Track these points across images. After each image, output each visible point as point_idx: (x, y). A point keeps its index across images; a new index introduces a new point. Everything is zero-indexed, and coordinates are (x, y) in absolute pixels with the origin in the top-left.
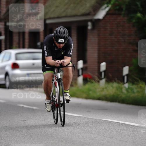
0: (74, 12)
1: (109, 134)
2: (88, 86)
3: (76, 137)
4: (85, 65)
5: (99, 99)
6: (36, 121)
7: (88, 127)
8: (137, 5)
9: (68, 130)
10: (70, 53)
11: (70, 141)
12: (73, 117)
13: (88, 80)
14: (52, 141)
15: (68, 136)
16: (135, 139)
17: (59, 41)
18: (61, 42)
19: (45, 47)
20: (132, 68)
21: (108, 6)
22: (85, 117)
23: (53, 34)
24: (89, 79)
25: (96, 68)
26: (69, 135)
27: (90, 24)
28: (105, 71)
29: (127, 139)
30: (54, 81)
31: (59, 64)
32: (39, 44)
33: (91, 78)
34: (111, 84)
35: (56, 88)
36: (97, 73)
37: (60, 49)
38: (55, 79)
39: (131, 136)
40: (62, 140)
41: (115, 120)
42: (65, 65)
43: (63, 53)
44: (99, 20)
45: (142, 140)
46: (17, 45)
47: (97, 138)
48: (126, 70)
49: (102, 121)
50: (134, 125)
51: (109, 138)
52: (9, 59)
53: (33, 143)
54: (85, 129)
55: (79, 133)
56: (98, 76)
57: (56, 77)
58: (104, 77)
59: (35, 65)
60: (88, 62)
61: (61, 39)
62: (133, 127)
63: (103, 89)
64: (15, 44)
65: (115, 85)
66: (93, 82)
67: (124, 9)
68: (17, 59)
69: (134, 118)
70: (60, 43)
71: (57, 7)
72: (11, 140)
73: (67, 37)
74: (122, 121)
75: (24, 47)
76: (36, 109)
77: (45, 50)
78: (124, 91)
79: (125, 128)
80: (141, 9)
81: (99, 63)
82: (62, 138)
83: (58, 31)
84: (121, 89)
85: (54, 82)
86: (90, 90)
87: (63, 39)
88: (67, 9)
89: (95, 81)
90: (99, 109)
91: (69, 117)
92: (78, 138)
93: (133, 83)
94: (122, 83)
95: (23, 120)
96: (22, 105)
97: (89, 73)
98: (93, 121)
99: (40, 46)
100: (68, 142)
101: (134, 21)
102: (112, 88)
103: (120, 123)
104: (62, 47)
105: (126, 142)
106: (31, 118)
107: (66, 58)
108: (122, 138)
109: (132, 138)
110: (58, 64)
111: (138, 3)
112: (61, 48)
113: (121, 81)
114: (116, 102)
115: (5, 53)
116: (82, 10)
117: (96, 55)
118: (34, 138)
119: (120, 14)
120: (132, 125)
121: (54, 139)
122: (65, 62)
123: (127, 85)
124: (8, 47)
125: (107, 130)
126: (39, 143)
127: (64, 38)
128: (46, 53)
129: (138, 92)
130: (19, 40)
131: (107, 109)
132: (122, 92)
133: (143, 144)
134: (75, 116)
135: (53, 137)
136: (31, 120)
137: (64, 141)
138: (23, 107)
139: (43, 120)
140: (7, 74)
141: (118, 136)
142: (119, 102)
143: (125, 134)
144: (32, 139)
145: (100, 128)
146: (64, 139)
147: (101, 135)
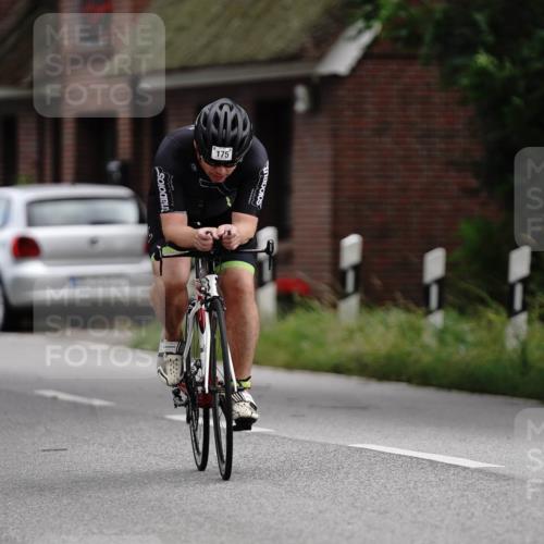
0: (244, 50)
1: (372, 498)
2: (295, 321)
3: (249, 509)
4: (286, 246)
5: (337, 369)
6: (104, 449)
7: (295, 474)
8: (474, 24)
11: (228, 524)
13: (297, 298)
14: (161, 526)
15: (220, 505)
16: (470, 519)
17: (214, 155)
18: (220, 158)
19: (161, 177)
20: (458, 254)
21: (368, 27)
22: (284, 435)
23: (192, 128)
24: (301, 295)
25: (326, 255)
26: (223, 502)
27: (301, 92)
28: (356, 268)
29: (439, 519)
30: (194, 305)
31: (211, 242)
32: (113, 166)
33: (308, 292)
34: (379, 315)
35: (203, 332)
36: (327, 276)
37: (219, 185)
38: (199, 298)
39: (452, 505)
40: (201, 520)
41: (393, 446)
42: (235, 247)
44: (335, 79)
45: (496, 522)
46: (33, 172)
47: (327, 515)
48: (435, 264)
49: (344, 449)
50: (466, 465)
51: (371, 514)
52: (4, 223)
53: (93, 533)
54: (285, 479)
55: (260, 495)
56: (332, 286)
57: (200, 290)
58: (356, 289)
59: (100, 246)
60: (296, 233)
61: (221, 149)
62: (463, 474)
63: (351, 332)
64: (25, 167)
65: (396, 316)
66: (313, 309)
67: (428, 37)
68: (31, 222)
69: (465, 440)
70: (218, 163)
71: (180, 29)
72: (11, 520)
74: (422, 451)
75: (57, 179)
76: (102, 408)
77: (161, 186)
78: (429, 339)
79: (432, 477)
80: (490, 39)
81: (337, 237)
82: (200, 514)
83: (212, 117)
84: (418, 331)
85: (194, 309)
86: (304, 337)
87: (227, 149)
88: (217, 37)
89: (321, 303)
90: (335, 408)
92: (260, 513)
93: (462, 311)
94: (420, 312)
95: (53, 446)
96: (49, 393)
97: (301, 275)
98: (314, 450)
99: (117, 175)
100: (223, 530)
101: (465, 81)
102: (384, 331)
103: (411, 458)
104: (227, 179)
105: (437, 527)
106: (86, 440)
107: (239, 220)
108: (419, 513)
109: (458, 515)
110: (206, 242)
111: (480, 17)
112: (222, 181)
113: (418, 305)
114: (398, 379)
116: (273, 43)
117: (324, 207)
118: (94, 513)
119: (412, 58)
120: (457, 466)
121: (170, 517)
122: (235, 236)
123: (437, 319)
125: (366, 483)
126: (116, 534)
127: (232, 143)
128: (166, 198)
129: (479, 343)
131: (365, 409)
132: (425, 347)
133: (498, 535)
135: (166, 509)
136: (86, 447)
137: (207, 526)
138: (55, 399)
139: (127, 448)
141: (407, 506)
142: (409, 381)
143: (430, 498)
144: (87, 517)
145: (341, 476)
146: (207, 518)
147: (341, 503)
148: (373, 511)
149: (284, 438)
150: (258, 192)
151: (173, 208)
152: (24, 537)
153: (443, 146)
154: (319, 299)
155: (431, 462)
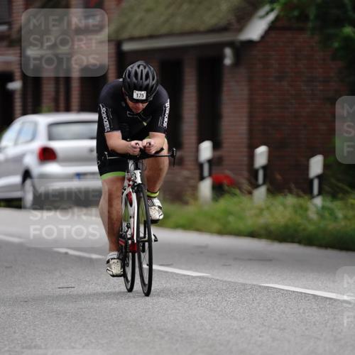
0: (190, 25)
1: (275, 319)
2: (224, 203)
3: (195, 327)
4: (218, 153)
5: (252, 235)
6: (99, 287)
7: (224, 304)
9: (178, 311)
10: (163, 123)
11: (182, 337)
12: (189, 279)
13: (226, 188)
14: (137, 338)
15: (175, 324)
16: (340, 333)
17: (135, 96)
18: (138, 98)
19: (103, 110)
20: (332, 159)
21: (272, 10)
22: (218, 278)
23: (121, 80)
24: (228, 186)
25: (245, 159)
26: (177, 322)
27: (228, 52)
28: (264, 168)
29: (319, 333)
30: (125, 190)
31: (138, 149)
33: (234, 184)
34: (280, 199)
35: (131, 206)
36: (246, 174)
37: (138, 114)
38: (129, 185)
39: (328, 324)
40: (162, 334)
41: (289, 285)
42: (154, 152)
43: (145, 124)
44: (250, 43)
46: (52, 104)
47: (246, 331)
48: (316, 165)
49: (258, 287)
51: (275, 330)
52: (33, 138)
53: (92, 343)
54: (218, 307)
55: (202, 318)
57: (129, 180)
58: (264, 183)
60: (225, 145)
61: (140, 92)
62: (335, 304)
63: (261, 210)
64: (47, 101)
65: (291, 200)
66: (235, 195)
68: (51, 138)
71: (148, 11)
73: (152, 87)
75: (68, 109)
76: (97, 260)
77: (104, 115)
78: (312, 215)
79: (315, 306)
81: (252, 148)
82: (162, 330)
83: (133, 73)
84: (306, 210)
85: (126, 192)
86: (230, 213)
87: (143, 92)
88: (173, 15)
89: (242, 192)
90: (250, 260)
91: (177, 279)
92: (201, 330)
93: (334, 196)
94: (306, 197)
95: (66, 285)
97: (228, 172)
98: (237, 287)
100: (177, 340)
101: (336, 45)
102: (283, 209)
103: (301, 293)
105: (318, 339)
106: (87, 281)
107: (154, 137)
108: (306, 329)
109: (332, 330)
110: (135, 150)
113: (305, 192)
114: (293, 242)
115: (23, 123)
116: (210, 20)
117: (243, 128)
118: (93, 329)
119: (302, 30)
121: (143, 332)
122: (153, 146)
123: (318, 201)
124: (30, 108)
125: (272, 309)
127: (146, 88)
128: (106, 124)
129: (346, 217)
130: (57, 92)
131: (270, 260)
132: (309, 220)
134: (192, 276)
135: (140, 326)
136: (87, 286)
137: (167, 338)
138: (66, 253)
140: (27, 174)
141: (298, 325)
142: (300, 242)
143: (314, 320)
144: (88, 332)
145: (254, 305)
146: (167, 332)
147: (255, 323)
148: (276, 328)
149: (218, 280)
150: (164, 119)
151: (113, 129)
152: (46, 345)
153: (321, 88)
154: (240, 189)
155: (314, 296)
